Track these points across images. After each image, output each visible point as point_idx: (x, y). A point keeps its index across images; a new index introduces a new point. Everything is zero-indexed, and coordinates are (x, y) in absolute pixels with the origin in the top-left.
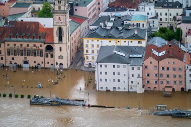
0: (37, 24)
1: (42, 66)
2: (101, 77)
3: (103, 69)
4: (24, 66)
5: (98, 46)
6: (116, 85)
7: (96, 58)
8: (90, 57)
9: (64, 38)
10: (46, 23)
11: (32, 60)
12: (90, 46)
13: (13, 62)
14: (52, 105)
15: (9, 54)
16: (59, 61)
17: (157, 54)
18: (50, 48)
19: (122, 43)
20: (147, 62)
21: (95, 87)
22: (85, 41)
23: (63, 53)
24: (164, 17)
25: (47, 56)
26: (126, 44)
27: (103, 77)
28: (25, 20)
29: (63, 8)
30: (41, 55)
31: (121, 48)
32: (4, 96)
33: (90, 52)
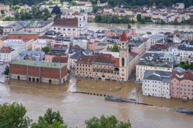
0: (110, 55)
1: (112, 79)
2: (145, 87)
3: (147, 83)
4: (102, 78)
5: (144, 70)
7: (143, 76)
8: (140, 76)
9: (125, 64)
10: (116, 55)
11: (106, 75)
12: (140, 70)
13: (96, 76)
14: (117, 101)
15: (94, 71)
16: (122, 77)
17: (178, 76)
18: (117, 69)
19: (158, 69)
20: (172, 81)
21: (142, 93)
22: (137, 66)
23: (124, 73)
24: (183, 56)
25: (115, 73)
26: (160, 70)
27: (147, 87)
28: (104, 53)
29: (125, 47)
30: (112, 73)
31: (157, 72)
32: (91, 94)
33: (140, 73)
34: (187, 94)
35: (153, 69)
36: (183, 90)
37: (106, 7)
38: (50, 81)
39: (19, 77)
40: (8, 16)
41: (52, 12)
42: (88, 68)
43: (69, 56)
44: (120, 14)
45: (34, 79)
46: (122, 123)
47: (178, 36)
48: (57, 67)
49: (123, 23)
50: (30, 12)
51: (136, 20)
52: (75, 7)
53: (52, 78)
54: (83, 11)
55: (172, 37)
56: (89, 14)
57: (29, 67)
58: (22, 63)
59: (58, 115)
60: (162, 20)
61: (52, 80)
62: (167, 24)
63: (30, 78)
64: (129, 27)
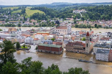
0: (82, 42)
1: (82, 52)
3: (98, 55)
4: (78, 52)
5: (97, 49)
6: (101, 59)
7: (96, 52)
9: (88, 46)
10: (84, 42)
11: (80, 51)
12: (95, 49)
13: (75, 51)
14: (84, 62)
15: (74, 49)
16: (87, 52)
18: (84, 48)
19: (103, 49)
21: (95, 59)
23: (88, 50)
25: (84, 50)
26: (104, 49)
27: (98, 56)
28: (79, 41)
30: (82, 50)
35: (101, 48)
37: (80, 21)
39: (42, 51)
40: (36, 25)
41: (56, 23)
42: (71, 47)
44: (87, 24)
45: (48, 52)
46: (84, 71)
48: (57, 47)
49: (88, 28)
50: (46, 23)
51: (94, 27)
52: (66, 21)
53: (56, 51)
54: (69, 23)
55: (111, 34)
56: (72, 24)
57: (46, 47)
58: (43, 45)
59: (57, 66)
60: (107, 27)
62: (109, 28)
63: (46, 52)
64: (91, 30)
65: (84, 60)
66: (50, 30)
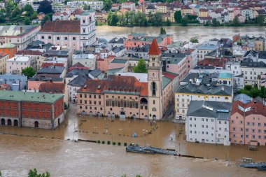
0: (133, 78)
1: (137, 116)
2: (190, 129)
3: (193, 122)
4: (121, 116)
5: (188, 100)
6: (205, 137)
7: (186, 111)
8: (181, 111)
9: (157, 92)
10: (141, 77)
11: (127, 110)
12: (180, 100)
13: (111, 112)
14: (146, 153)
15: (107, 105)
16: (153, 113)
17: (242, 109)
18: (144, 101)
19: (210, 98)
20: (233, 117)
21: (185, 138)
22: (176, 95)
24: (249, 76)
25: (142, 108)
26: (214, 100)
27: (193, 129)
28: (123, 74)
29: (156, 65)
30: (137, 107)
31: (209, 103)
32: (103, 143)
33: (181, 106)
34: (256, 138)
35: (202, 98)
36: (250, 131)
38: (36, 123)
41: (39, 11)
42: (97, 100)
43: (67, 82)
44: (147, 12)
45: (9, 121)
47: (240, 44)
48: (47, 100)
49: (153, 25)
50: (2, 11)
51: (174, 21)
52: (75, 2)
53: (39, 118)
54: (87, 8)
55: (231, 46)
56: (97, 11)
60: (215, 20)
61: (40, 121)
62: (222, 25)
63: (3, 120)
64: (163, 32)
65: (144, 145)
66: (18, 36)
